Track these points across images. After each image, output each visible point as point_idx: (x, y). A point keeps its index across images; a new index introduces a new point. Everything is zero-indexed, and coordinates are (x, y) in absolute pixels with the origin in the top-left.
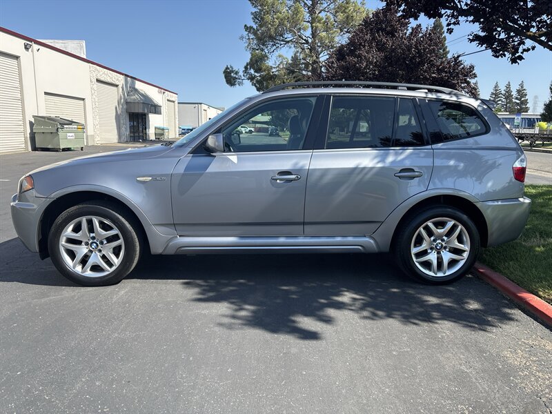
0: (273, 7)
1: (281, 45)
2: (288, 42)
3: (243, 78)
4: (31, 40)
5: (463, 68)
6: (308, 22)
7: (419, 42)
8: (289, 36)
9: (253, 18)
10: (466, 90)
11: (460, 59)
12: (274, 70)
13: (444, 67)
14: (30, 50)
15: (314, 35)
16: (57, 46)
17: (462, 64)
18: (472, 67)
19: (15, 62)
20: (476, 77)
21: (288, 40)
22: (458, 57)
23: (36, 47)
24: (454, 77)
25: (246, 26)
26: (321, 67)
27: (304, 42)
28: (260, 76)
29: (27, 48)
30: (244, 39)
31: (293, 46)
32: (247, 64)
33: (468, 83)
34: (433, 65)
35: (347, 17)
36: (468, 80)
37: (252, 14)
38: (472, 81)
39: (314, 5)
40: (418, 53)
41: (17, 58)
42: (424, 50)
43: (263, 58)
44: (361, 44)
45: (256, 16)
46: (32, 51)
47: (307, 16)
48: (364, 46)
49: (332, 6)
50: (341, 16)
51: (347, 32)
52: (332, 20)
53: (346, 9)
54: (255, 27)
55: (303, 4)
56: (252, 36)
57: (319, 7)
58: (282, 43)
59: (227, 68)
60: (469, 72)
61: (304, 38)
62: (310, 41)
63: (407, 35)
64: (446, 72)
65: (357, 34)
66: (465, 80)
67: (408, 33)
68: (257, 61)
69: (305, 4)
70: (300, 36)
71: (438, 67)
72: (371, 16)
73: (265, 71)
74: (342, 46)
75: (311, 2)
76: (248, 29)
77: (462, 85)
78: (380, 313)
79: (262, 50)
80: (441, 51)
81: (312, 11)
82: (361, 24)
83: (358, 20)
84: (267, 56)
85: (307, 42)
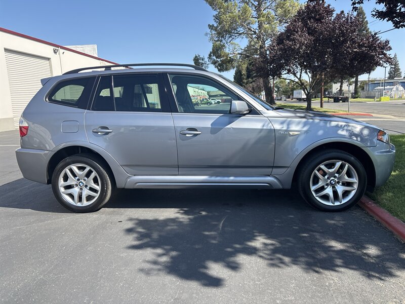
0: (228, 9)
1: (236, 36)
2: (240, 34)
3: (208, 63)
4: (58, 46)
5: (380, 43)
6: (256, 18)
7: (341, 25)
8: (241, 30)
9: (214, 19)
10: (384, 60)
11: (377, 36)
12: (231, 56)
13: (364, 44)
14: (58, 53)
15: (260, 26)
16: (78, 50)
17: (378, 40)
18: (387, 42)
19: (47, 62)
20: (391, 49)
21: (241, 32)
22: (376, 34)
23: (61, 51)
24: (372, 51)
25: (209, 25)
26: (266, 50)
27: (253, 33)
28: (221, 61)
29: (55, 52)
30: (208, 35)
31: (245, 37)
32: (211, 53)
33: (385, 55)
34: (354, 42)
35: (285, 11)
36: (385, 52)
37: (214, 16)
38: (388, 53)
39: (260, 5)
40: (342, 33)
41: (49, 59)
42: (347, 31)
43: (222, 47)
44: (294, 31)
45: (217, 18)
46: (59, 54)
47: (254, 13)
48: (297, 32)
49: (274, 4)
50: (280, 11)
51: (285, 23)
52: (274, 14)
53: (284, 5)
54: (215, 25)
55: (251, 5)
56: (214, 32)
57: (263, 6)
58: (236, 35)
59: (196, 57)
60: (386, 46)
61: (253, 30)
62: (257, 31)
63: (332, 20)
64: (366, 47)
65: (291, 23)
66: (382, 52)
67: (333, 18)
68: (217, 50)
69: (253, 4)
70: (249, 29)
71: (359, 43)
72: (304, 8)
73: (223, 56)
74: (282, 34)
75: (257, 3)
76: (211, 27)
77: (380, 56)
78: (287, 259)
79: (221, 41)
80: (365, 32)
81: (258, 8)
82: (296, 16)
83: (294, 12)
84: (224, 46)
85: (255, 33)
